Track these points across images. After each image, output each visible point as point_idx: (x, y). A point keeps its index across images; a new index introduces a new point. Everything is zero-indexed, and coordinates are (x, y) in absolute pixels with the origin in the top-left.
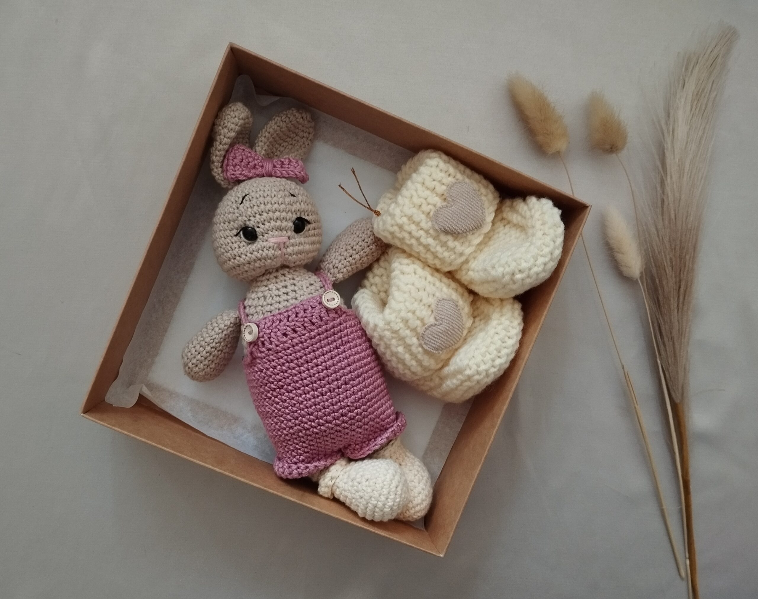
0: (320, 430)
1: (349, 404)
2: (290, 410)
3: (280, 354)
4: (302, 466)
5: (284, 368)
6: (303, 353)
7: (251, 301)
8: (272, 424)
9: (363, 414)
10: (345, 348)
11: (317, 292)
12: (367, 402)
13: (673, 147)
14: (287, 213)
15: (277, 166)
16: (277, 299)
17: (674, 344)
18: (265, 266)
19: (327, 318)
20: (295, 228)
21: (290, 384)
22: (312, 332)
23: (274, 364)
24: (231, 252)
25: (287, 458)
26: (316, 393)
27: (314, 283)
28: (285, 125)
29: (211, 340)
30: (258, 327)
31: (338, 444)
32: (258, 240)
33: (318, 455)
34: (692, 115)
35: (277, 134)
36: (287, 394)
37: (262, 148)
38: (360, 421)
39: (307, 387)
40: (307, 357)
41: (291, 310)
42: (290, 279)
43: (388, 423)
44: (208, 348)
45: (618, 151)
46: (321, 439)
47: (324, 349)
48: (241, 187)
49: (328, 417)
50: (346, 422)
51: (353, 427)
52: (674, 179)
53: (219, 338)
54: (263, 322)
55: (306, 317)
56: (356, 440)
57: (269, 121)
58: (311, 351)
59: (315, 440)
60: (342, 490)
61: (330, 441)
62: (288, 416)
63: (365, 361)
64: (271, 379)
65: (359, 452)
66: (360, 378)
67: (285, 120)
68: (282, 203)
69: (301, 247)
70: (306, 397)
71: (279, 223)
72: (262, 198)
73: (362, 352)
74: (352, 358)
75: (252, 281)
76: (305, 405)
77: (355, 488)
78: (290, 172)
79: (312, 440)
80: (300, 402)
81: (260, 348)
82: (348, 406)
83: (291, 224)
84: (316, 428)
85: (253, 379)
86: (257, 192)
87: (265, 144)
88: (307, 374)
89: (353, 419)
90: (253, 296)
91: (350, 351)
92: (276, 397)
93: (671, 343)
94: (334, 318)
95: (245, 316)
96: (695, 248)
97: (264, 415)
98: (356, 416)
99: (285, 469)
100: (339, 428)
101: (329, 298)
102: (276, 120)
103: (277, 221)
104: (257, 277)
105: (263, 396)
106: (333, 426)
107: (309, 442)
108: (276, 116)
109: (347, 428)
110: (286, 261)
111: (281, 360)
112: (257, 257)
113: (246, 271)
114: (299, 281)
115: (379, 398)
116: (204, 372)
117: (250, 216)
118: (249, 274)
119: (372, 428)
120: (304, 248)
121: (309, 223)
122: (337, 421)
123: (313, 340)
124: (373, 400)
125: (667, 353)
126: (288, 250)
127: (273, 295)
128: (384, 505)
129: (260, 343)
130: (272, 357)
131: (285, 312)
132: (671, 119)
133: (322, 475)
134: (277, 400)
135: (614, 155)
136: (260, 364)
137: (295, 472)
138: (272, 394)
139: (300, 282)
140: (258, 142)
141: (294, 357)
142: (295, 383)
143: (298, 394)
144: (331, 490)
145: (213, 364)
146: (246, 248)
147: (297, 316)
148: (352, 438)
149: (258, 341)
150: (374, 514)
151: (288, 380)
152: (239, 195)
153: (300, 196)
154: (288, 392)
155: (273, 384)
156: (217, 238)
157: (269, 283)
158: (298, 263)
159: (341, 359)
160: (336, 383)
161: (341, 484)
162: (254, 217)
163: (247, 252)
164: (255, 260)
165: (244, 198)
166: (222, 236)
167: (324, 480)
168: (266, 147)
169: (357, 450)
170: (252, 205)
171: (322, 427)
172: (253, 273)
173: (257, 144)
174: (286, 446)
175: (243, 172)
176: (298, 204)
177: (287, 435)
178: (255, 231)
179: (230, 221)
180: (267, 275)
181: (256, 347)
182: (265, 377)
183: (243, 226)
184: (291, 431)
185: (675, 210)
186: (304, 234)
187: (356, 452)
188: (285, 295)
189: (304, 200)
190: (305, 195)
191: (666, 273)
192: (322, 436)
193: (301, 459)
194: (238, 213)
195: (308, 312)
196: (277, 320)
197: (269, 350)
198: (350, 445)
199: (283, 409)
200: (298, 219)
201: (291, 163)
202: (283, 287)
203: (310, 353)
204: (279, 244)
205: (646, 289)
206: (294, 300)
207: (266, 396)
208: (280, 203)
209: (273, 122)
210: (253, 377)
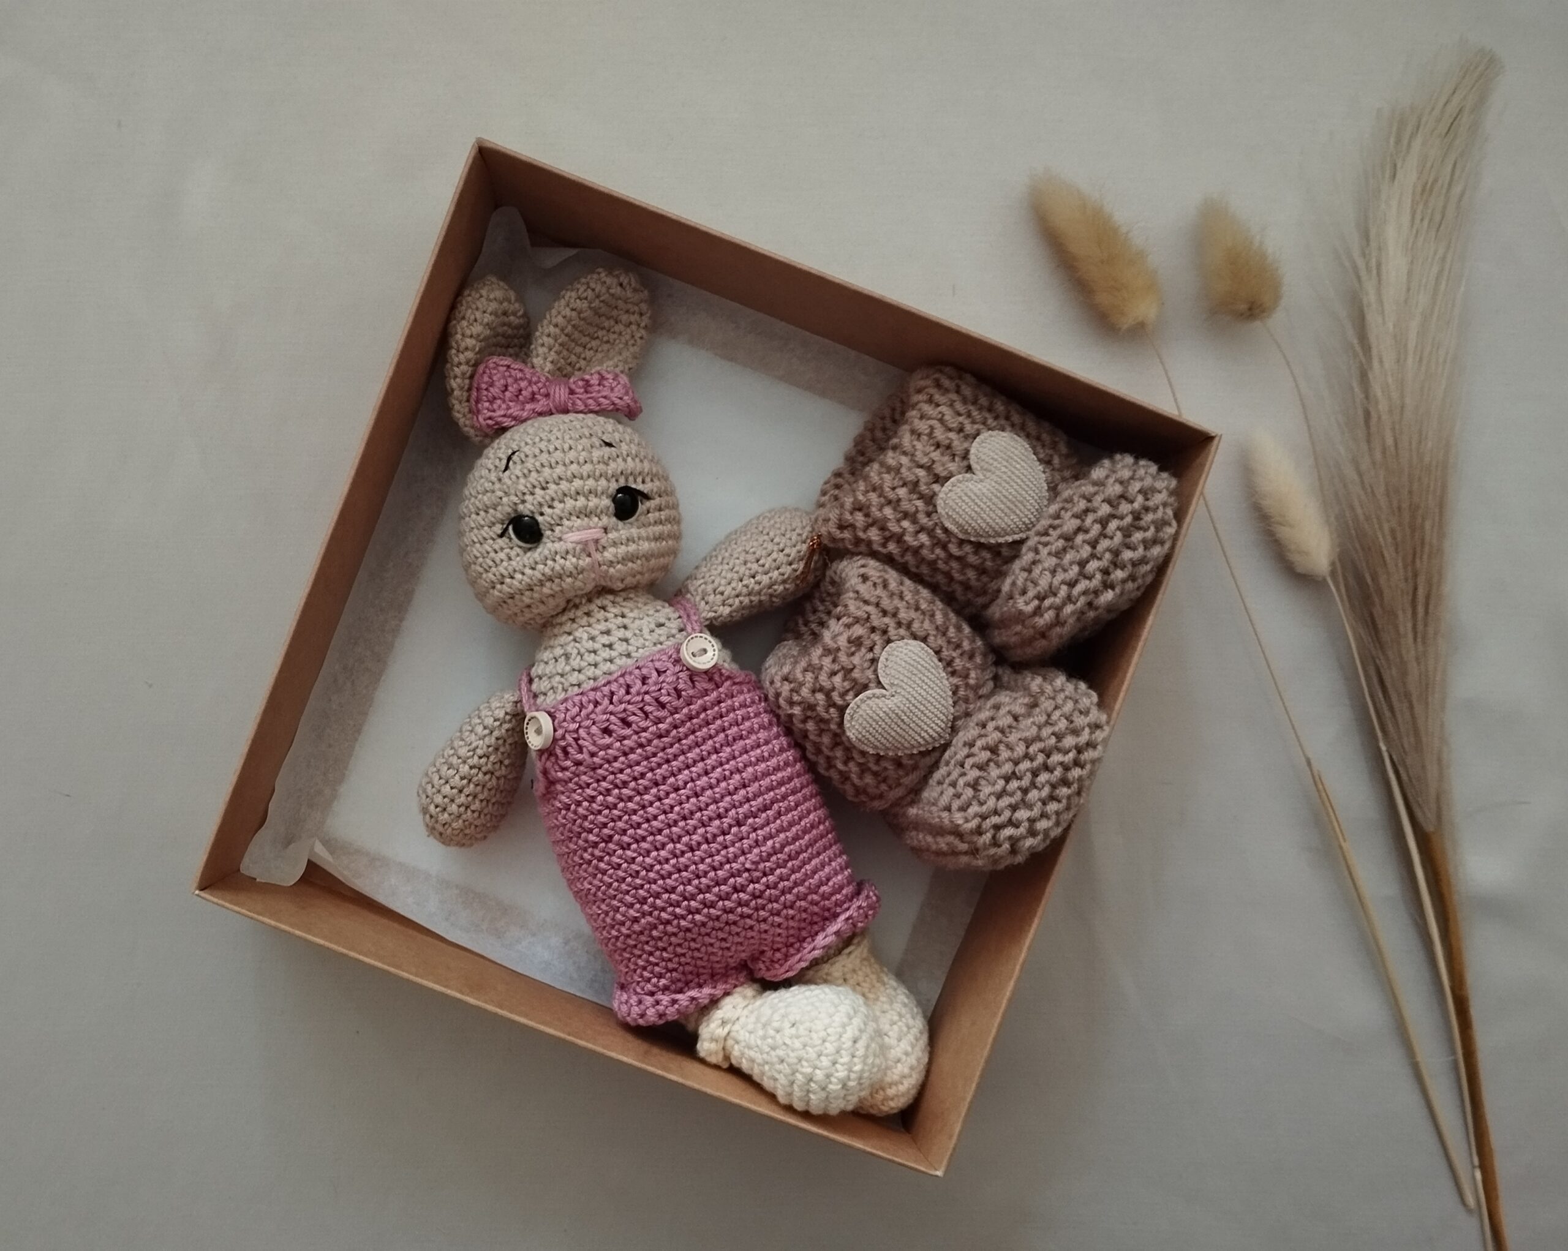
0: (693, 921)
1: (748, 866)
2: (629, 885)
3: (600, 771)
4: (665, 999)
5: (610, 799)
6: (646, 767)
7: (542, 666)
8: (599, 914)
9: (781, 885)
10: (733, 751)
11: (671, 639)
12: (787, 861)
13: (1380, 302)
14: (597, 480)
15: (578, 390)
16: (591, 658)
17: (1411, 707)
18: (562, 591)
19: (691, 692)
20: (616, 508)
21: (624, 832)
22: (661, 723)
23: (589, 791)
24: (494, 569)
25: (634, 984)
26: (678, 846)
27: (667, 621)
28: (585, 305)
29: (469, 751)
30: (552, 716)
31: (736, 951)
32: (544, 540)
33: (698, 975)
34: (1414, 231)
35: (574, 326)
36: (620, 852)
37: (545, 359)
38: (776, 901)
39: (660, 834)
40: (655, 775)
41: (616, 680)
42: (616, 616)
43: (837, 904)
44: (465, 769)
45: (1265, 314)
46: (698, 940)
47: (689, 755)
48: (505, 438)
49: (707, 895)
50: (747, 904)
51: (762, 913)
52: (1387, 365)
53: (485, 746)
54: (562, 707)
55: (647, 693)
56: (773, 942)
57: (555, 301)
58: (661, 761)
59: (686, 943)
60: (744, 1047)
61: (717, 944)
62: (627, 897)
63: (780, 775)
64: (586, 824)
65: (781, 965)
66: (768, 812)
67: (585, 295)
68: (586, 462)
69: (632, 548)
70: (658, 855)
71: (581, 501)
72: (545, 456)
73: (773, 757)
74: (750, 769)
75: (544, 626)
76: (658, 872)
77: (770, 1040)
78: (602, 400)
79: (680, 945)
80: (648, 868)
81: (560, 762)
82: (748, 870)
83: (606, 502)
84: (685, 919)
85: (556, 825)
86: (534, 443)
87: (550, 349)
88: (659, 808)
89: (760, 897)
90: (546, 655)
91: (745, 756)
92: (601, 859)
93: (1406, 705)
94: (706, 690)
95: (529, 698)
96: (1441, 505)
97: (584, 898)
98: (765, 890)
99: (632, 1006)
100: (731, 917)
101: (695, 651)
102: (567, 298)
103: (578, 497)
104: (552, 616)
105: (576, 859)
106: (719, 913)
107: (674, 949)
108: (567, 290)
109: (749, 916)
110: (604, 577)
111: (604, 784)
112: (543, 575)
113: (529, 606)
114: (635, 619)
115: (814, 852)
116: (460, 821)
117: (524, 494)
118: (536, 611)
119: (804, 915)
120: (638, 550)
121: (646, 497)
122: (726, 903)
123: (663, 739)
124: (801, 857)
125: (1399, 728)
126: (606, 554)
127: (582, 650)
128: (828, 1076)
129: (559, 752)
130: (584, 778)
131: (604, 685)
132: (1373, 244)
133: (705, 1016)
134: (602, 865)
135: (1257, 324)
136: (563, 793)
137: (651, 1012)
138: (592, 855)
139: (637, 622)
140: (536, 348)
141: (629, 775)
142: (635, 829)
143: (642, 852)
144: (724, 1049)
145: (477, 802)
146: (522, 559)
147: (628, 693)
148: (764, 936)
149: (554, 748)
150: (807, 1095)
151: (620, 824)
152: (501, 455)
153: (623, 444)
154: (623, 848)
155: (591, 832)
156: (467, 546)
157: (575, 626)
158: (629, 581)
159: (727, 773)
160: (717, 822)
161: (743, 1035)
162: (532, 494)
163: (525, 566)
164: (541, 581)
165: (509, 459)
166: (476, 540)
167: (708, 1025)
168: (552, 356)
169: (777, 962)
170: (526, 471)
171: (698, 917)
172: (542, 608)
173: (534, 352)
174: (629, 959)
175: (510, 412)
176: (620, 460)
177: (628, 936)
178: (537, 523)
179: (487, 507)
180: (570, 610)
181: (553, 759)
182: (575, 821)
183: (513, 515)
184: (636, 927)
185: (1393, 429)
186: (637, 520)
187: (777, 966)
188: (607, 649)
189: (633, 452)
190: (636, 441)
191: (1385, 561)
192: (700, 934)
193: (660, 984)
194: (500, 490)
195: (650, 681)
196: (590, 701)
197: (578, 763)
198: (763, 952)
199: (616, 884)
200: (620, 490)
201: (605, 382)
202: (602, 633)
203: (659, 765)
204: (585, 543)
205: (1345, 597)
206: (624, 658)
207: (582, 858)
208: (582, 460)
209: (563, 302)
210: (555, 821)
